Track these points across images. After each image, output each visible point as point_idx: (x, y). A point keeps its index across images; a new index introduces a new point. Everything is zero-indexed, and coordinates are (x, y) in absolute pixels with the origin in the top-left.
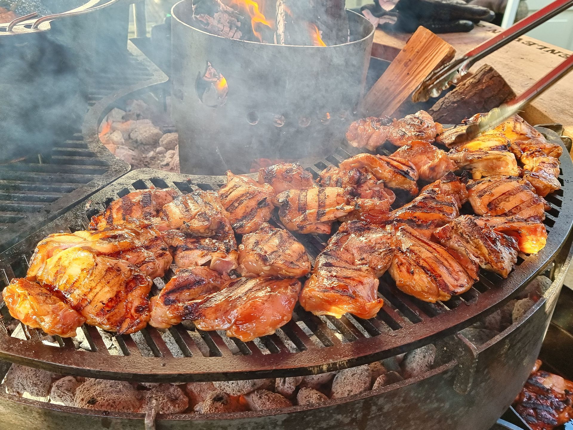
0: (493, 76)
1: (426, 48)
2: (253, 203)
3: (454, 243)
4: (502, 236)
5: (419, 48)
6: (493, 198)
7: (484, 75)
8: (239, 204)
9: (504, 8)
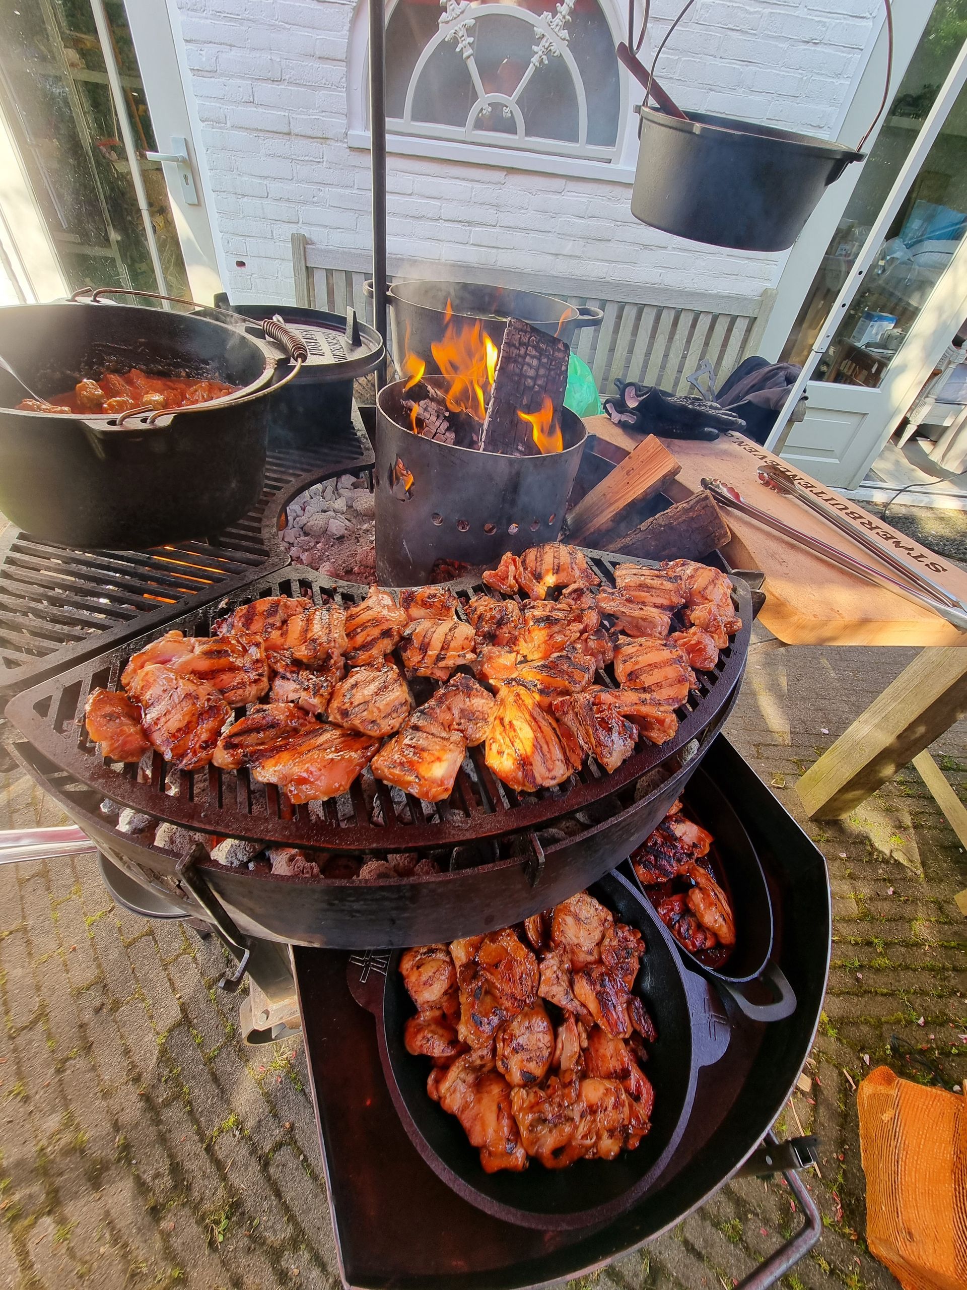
0: (707, 506)
1: (652, 458)
2: (376, 632)
3: (569, 719)
4: (623, 722)
5: (644, 457)
6: (637, 667)
7: (698, 502)
8: (362, 631)
9: (783, 406)
